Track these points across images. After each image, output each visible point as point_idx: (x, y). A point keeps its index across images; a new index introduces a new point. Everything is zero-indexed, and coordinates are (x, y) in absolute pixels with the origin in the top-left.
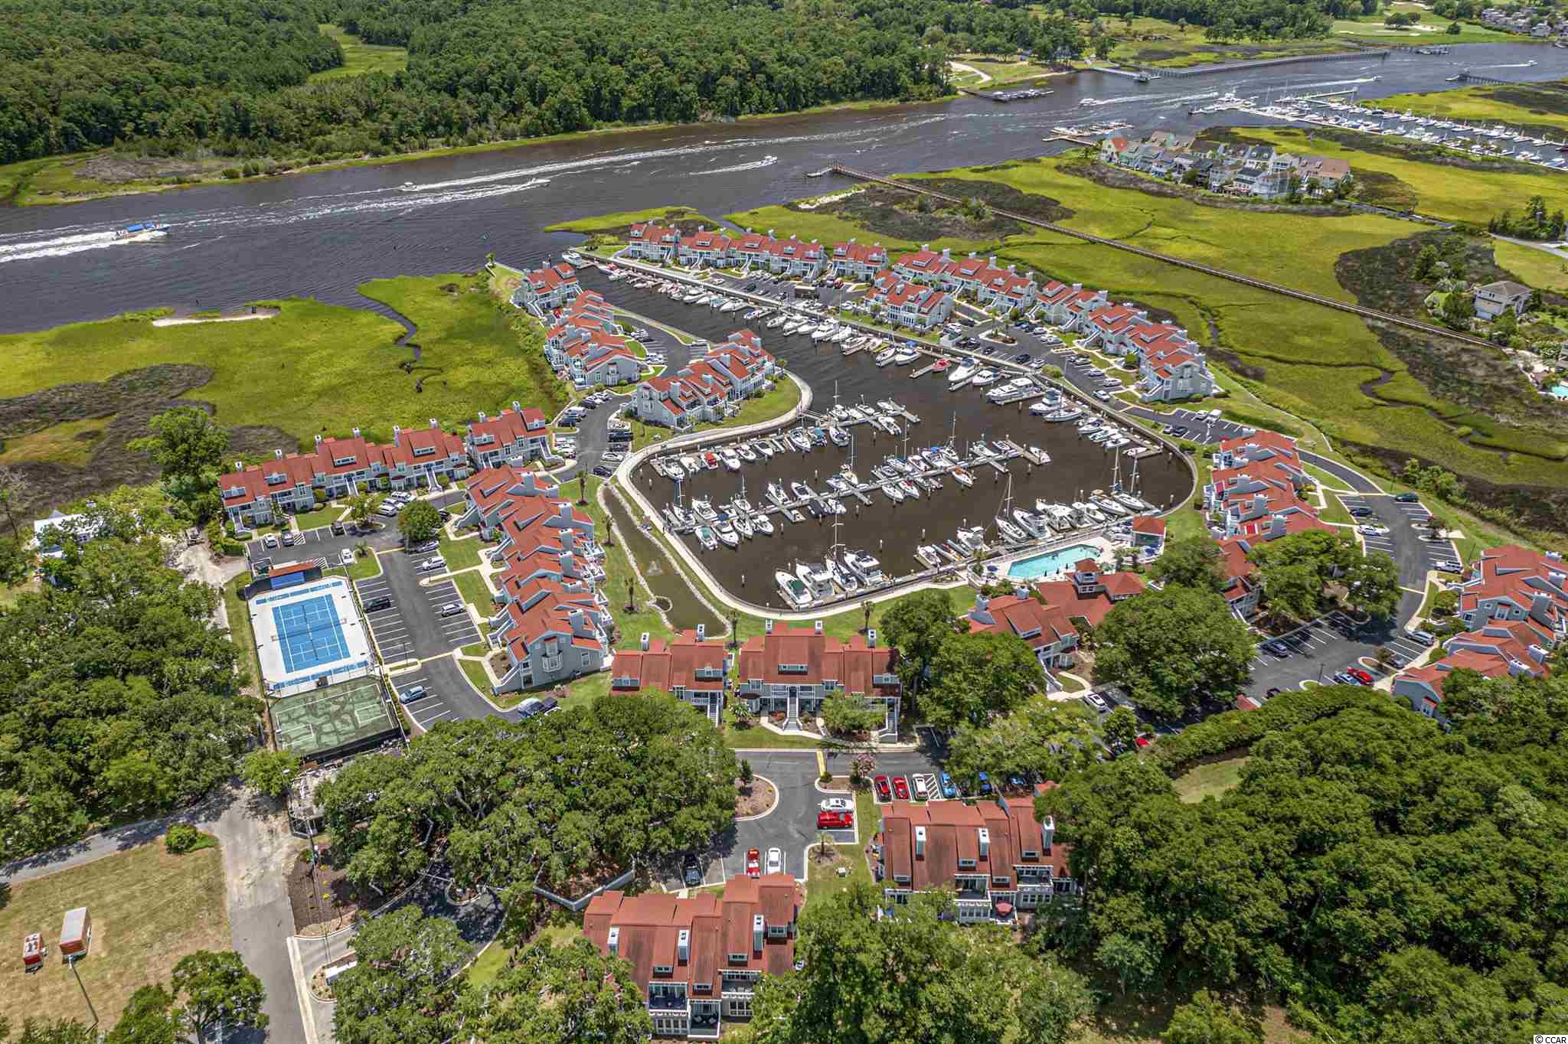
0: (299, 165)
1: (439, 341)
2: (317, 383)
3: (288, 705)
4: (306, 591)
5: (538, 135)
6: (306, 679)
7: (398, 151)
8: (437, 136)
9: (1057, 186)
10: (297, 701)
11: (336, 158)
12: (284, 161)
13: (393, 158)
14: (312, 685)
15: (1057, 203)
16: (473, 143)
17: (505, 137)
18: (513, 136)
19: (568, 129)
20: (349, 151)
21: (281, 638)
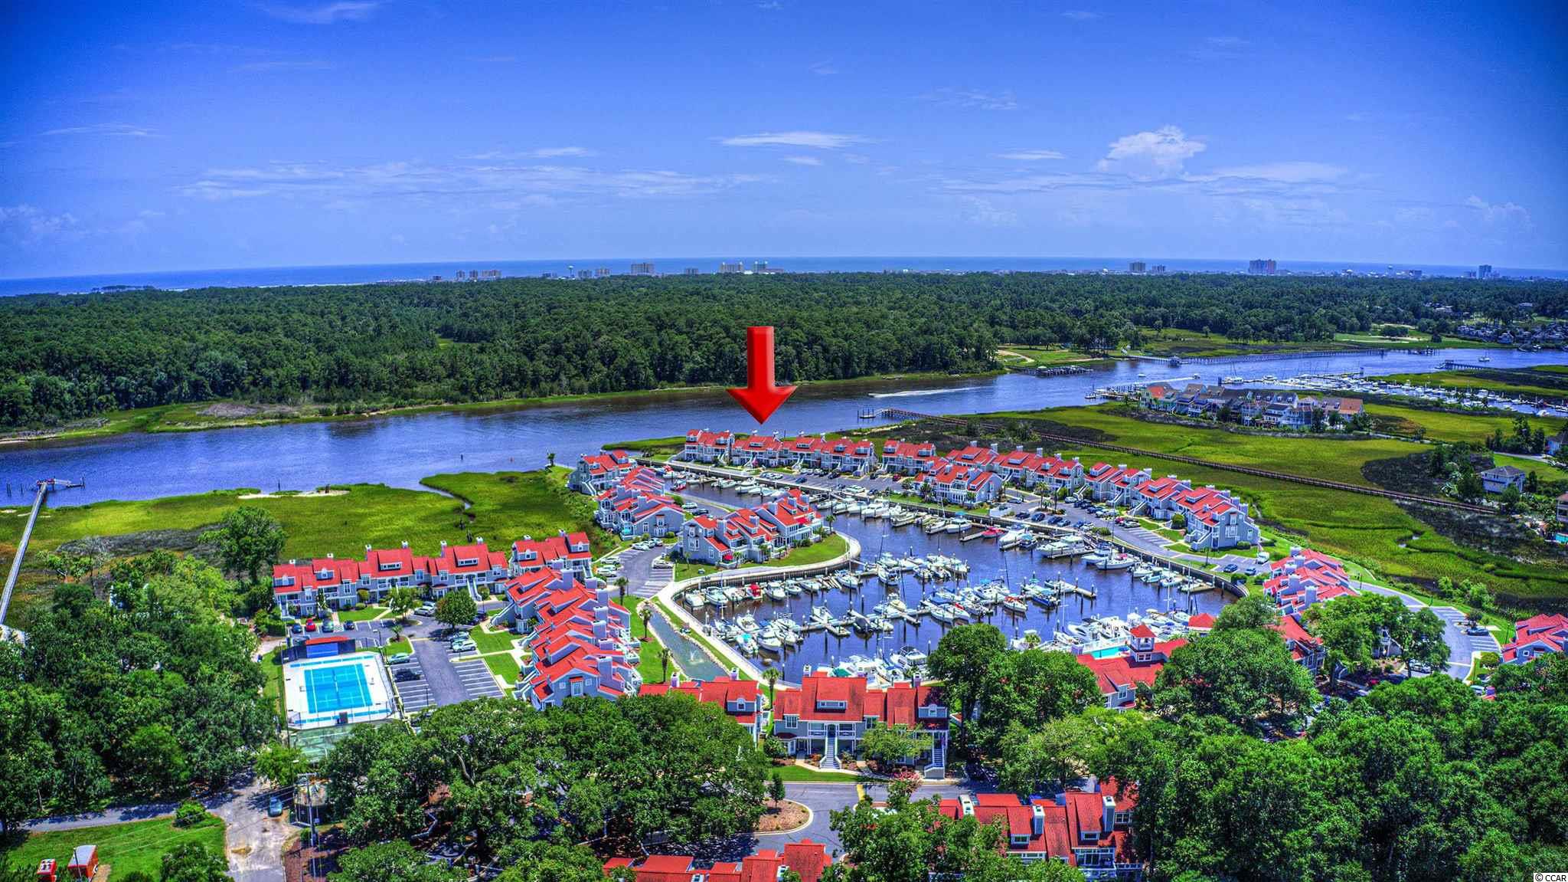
0: (384, 408)
1: (494, 511)
2: (375, 534)
3: (307, 735)
4: (339, 661)
5: (603, 390)
6: (329, 718)
7: (475, 399)
8: (512, 390)
9: (1101, 422)
10: (316, 734)
11: (420, 404)
12: (373, 404)
13: (470, 405)
14: (333, 722)
15: (1102, 432)
16: (543, 395)
17: (573, 391)
18: (580, 391)
19: (632, 387)
20: (432, 399)
21: (309, 690)
